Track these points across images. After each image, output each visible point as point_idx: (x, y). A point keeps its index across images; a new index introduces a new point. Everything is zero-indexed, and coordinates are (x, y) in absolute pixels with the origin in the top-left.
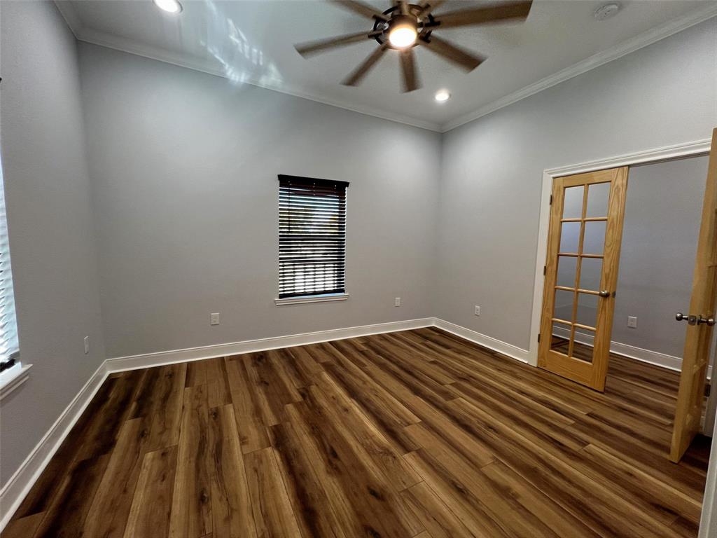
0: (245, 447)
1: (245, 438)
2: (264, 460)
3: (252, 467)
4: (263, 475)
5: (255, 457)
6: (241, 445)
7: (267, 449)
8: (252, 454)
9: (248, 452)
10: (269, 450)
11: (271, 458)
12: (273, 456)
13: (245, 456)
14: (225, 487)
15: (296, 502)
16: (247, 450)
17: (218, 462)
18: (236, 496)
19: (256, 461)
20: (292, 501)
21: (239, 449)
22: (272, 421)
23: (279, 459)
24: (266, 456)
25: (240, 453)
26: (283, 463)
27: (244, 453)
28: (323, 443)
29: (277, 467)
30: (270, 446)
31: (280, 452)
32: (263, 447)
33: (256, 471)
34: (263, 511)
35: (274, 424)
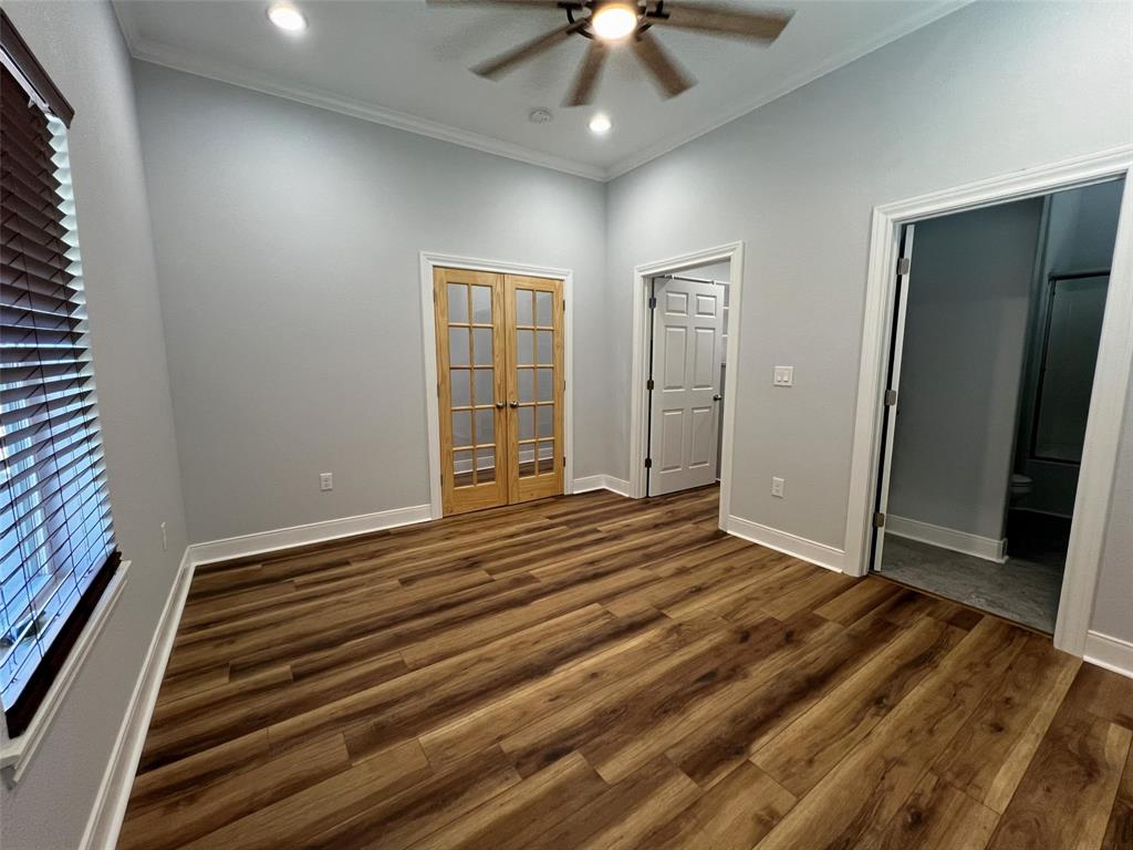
0: (781, 808)
1: (759, 820)
2: (782, 759)
3: (810, 770)
4: (809, 748)
5: (788, 777)
6: (781, 818)
7: (758, 764)
8: (785, 783)
9: (785, 792)
10: (758, 760)
11: (773, 749)
12: (763, 750)
13: (800, 796)
14: (873, 795)
15: (813, 697)
16: (783, 799)
17: (848, 841)
18: (867, 768)
19: (793, 770)
20: (814, 702)
21: (792, 815)
22: (679, 788)
23: (765, 739)
24: (775, 758)
25: (798, 808)
26: (769, 729)
27: (794, 799)
28: (695, 693)
29: (782, 734)
30: (748, 761)
31: (751, 741)
32: (758, 774)
33: (811, 762)
34: (853, 725)
35: (689, 780)
